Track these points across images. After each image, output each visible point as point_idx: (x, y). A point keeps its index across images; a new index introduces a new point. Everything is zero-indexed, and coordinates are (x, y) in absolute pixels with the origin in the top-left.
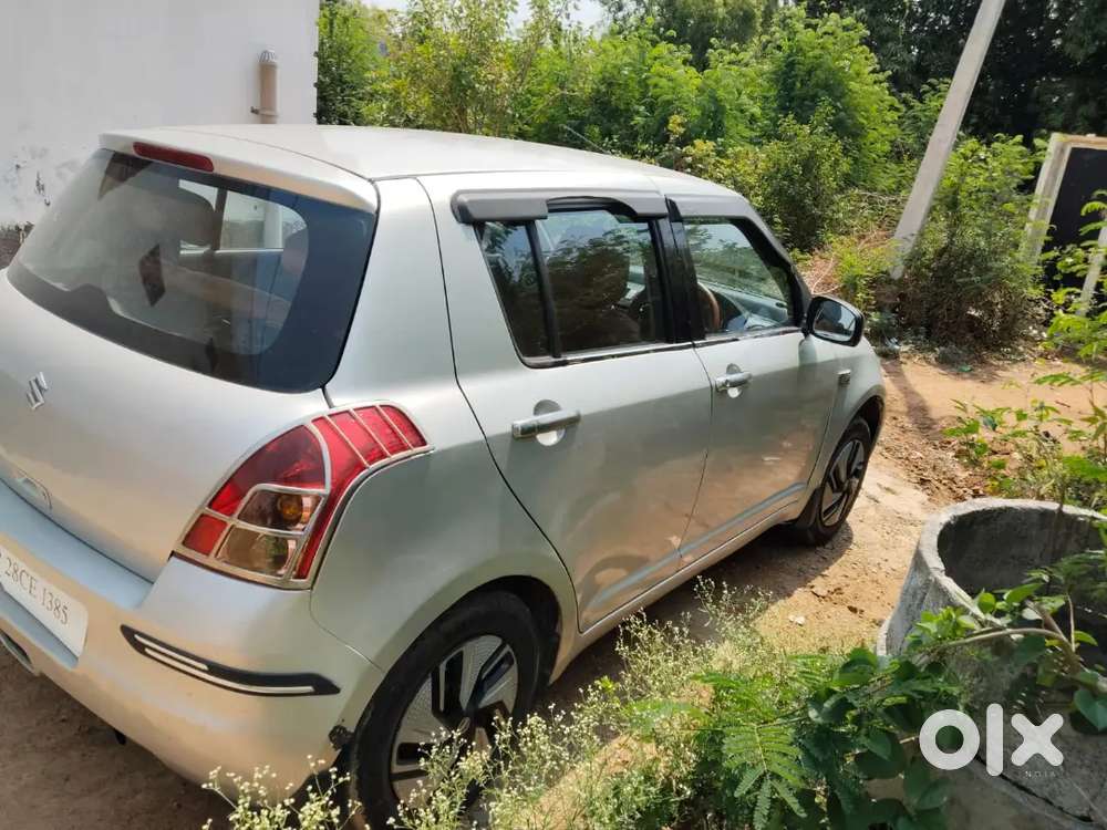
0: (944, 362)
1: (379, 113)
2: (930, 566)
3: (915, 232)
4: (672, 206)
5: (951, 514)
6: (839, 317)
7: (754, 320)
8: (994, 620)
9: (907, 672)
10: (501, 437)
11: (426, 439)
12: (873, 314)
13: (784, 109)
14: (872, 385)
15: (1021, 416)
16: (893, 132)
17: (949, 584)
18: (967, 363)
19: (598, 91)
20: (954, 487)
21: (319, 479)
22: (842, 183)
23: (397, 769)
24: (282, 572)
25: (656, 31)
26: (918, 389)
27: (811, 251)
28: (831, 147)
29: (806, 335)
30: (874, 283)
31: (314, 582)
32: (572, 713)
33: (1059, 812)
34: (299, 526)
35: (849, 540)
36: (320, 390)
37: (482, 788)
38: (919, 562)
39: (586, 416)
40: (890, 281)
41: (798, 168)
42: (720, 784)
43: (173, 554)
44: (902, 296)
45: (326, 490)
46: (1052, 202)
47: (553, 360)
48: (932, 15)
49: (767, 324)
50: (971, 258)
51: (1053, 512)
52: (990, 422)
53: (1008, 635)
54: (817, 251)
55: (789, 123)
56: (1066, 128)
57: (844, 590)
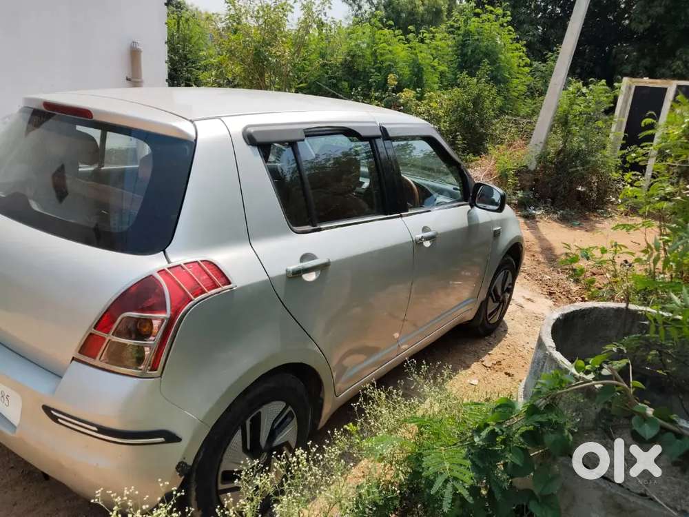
0: (564, 220)
1: (210, 78)
2: (547, 345)
3: (542, 141)
4: (384, 130)
5: (560, 313)
6: (492, 195)
7: (440, 199)
8: (585, 376)
9: (532, 410)
10: (280, 277)
11: (231, 281)
12: (518, 192)
13: (461, 68)
14: (515, 236)
15: (604, 251)
16: (528, 80)
17: (558, 356)
18: (577, 219)
19: (346, 61)
20: (569, 296)
21: (163, 308)
22: (497, 112)
23: (221, 487)
24: (142, 367)
25: (381, 20)
26: (548, 237)
27: (480, 155)
28: (489, 91)
29: (472, 207)
30: (518, 173)
31: (162, 372)
32: (324, 446)
33: (628, 492)
34: (152, 338)
35: (506, 331)
36: (162, 252)
37: (272, 496)
38: (540, 344)
39: (333, 262)
40: (528, 171)
41: (470, 105)
42: (422, 486)
43: (73, 359)
44: (536, 180)
45: (167, 315)
46: (625, 120)
47: (313, 228)
48: (550, 7)
49: (448, 201)
50: (577, 156)
51: (623, 309)
52: (585, 256)
53: (593, 385)
54: (484, 155)
55: (464, 77)
56: (633, 75)
57: (503, 362)
